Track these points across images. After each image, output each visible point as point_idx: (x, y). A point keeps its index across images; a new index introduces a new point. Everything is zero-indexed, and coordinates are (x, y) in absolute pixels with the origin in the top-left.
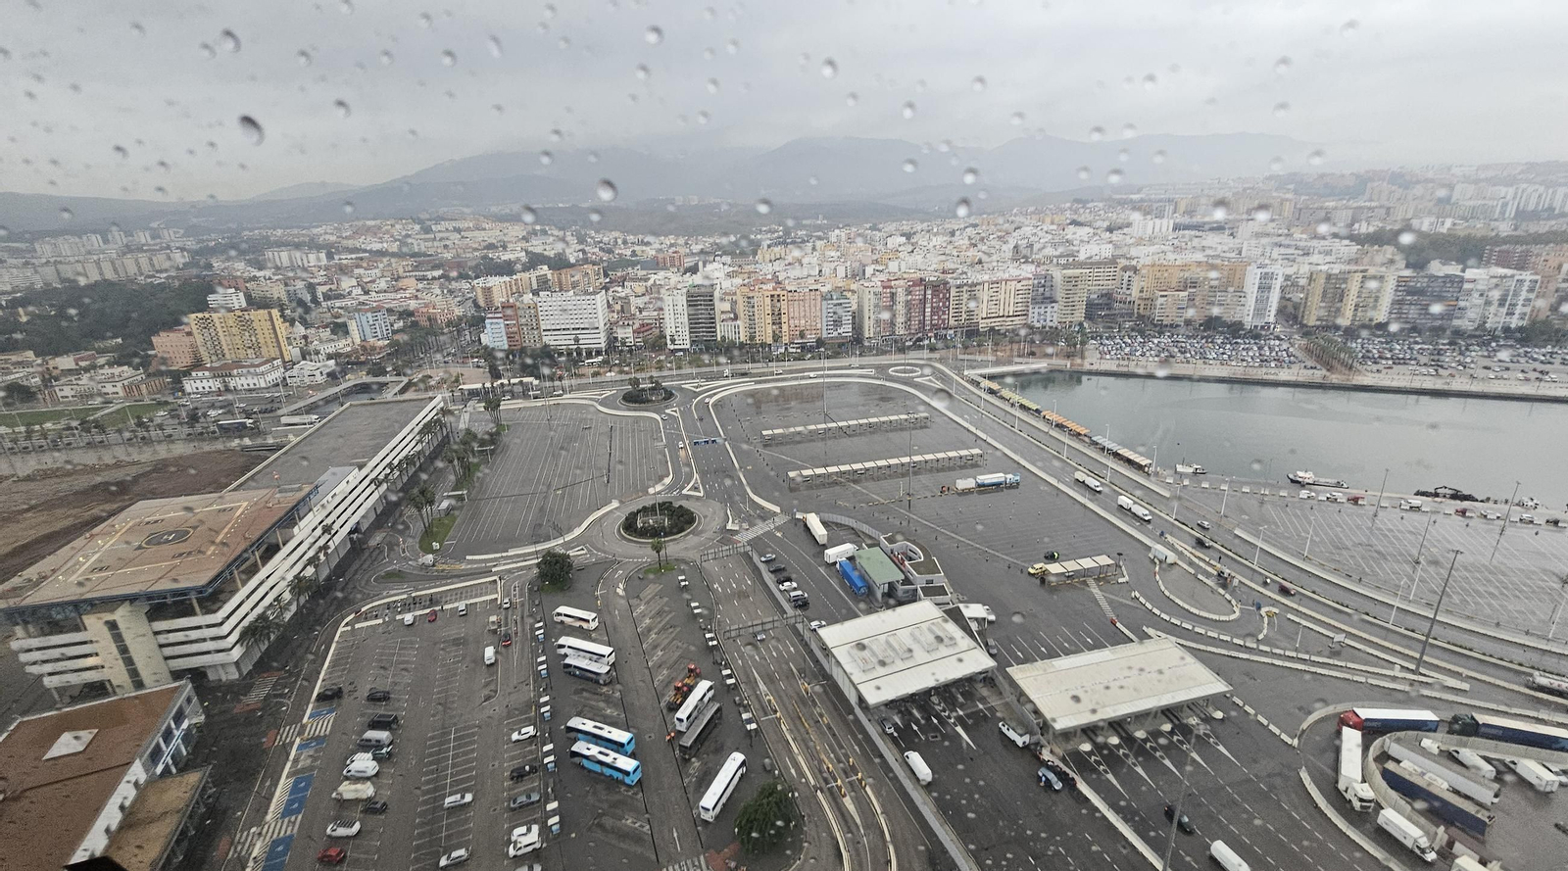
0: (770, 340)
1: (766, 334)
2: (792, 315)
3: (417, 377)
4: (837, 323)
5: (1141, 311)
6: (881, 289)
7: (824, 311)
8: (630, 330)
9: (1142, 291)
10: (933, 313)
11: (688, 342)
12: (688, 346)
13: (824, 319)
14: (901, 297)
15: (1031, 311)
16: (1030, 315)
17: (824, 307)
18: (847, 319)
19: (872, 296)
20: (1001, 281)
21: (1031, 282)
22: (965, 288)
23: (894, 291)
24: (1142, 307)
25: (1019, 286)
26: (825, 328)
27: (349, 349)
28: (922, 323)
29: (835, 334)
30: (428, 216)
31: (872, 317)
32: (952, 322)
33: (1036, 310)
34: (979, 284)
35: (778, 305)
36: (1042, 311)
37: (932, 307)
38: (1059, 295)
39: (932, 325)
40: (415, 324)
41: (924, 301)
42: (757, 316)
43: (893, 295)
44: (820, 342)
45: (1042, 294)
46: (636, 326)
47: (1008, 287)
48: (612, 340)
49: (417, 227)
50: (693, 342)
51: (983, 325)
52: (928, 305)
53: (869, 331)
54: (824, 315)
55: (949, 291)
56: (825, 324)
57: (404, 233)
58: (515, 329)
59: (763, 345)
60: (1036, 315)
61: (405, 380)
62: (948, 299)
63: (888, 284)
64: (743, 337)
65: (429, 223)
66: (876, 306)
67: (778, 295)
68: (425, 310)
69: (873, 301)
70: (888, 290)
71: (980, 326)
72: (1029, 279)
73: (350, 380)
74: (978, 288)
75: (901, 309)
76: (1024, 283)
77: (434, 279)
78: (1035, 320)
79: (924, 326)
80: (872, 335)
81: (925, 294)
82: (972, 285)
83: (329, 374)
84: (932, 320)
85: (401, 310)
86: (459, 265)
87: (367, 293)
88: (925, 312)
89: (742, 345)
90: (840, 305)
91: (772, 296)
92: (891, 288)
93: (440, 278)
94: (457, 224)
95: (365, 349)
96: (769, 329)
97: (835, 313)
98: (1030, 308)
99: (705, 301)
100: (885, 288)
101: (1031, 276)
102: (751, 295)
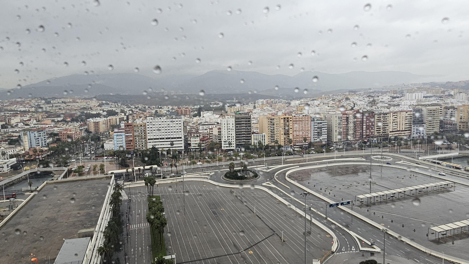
0: (282, 144)
1: (281, 140)
2: (295, 129)
4: (319, 134)
5: (462, 128)
6: (341, 115)
7: (312, 127)
8: (198, 139)
9: (461, 119)
10: (367, 128)
11: (234, 145)
12: (234, 148)
13: (312, 132)
14: (351, 120)
15: (413, 128)
16: (413, 130)
17: (312, 125)
18: (325, 131)
19: (337, 119)
20: (398, 112)
21: (411, 113)
22: (382, 115)
23: (348, 116)
24: (462, 126)
25: (406, 114)
26: (312, 136)
27: (23, 152)
29: (318, 140)
31: (338, 131)
32: (376, 134)
33: (415, 128)
34: (388, 113)
36: (418, 128)
37: (367, 126)
38: (426, 119)
39: (367, 135)
40: (59, 140)
41: (362, 122)
42: (275, 130)
43: (347, 118)
44: (311, 144)
45: (418, 119)
46: (201, 137)
47: (402, 115)
48: (187, 145)
50: (237, 145)
51: (391, 135)
52: (364, 124)
53: (336, 137)
54: (312, 129)
55: (374, 116)
56: (312, 134)
58: (131, 139)
59: (280, 146)
60: (415, 130)
61: (66, 169)
62: (374, 121)
64: (266, 142)
66: (339, 124)
67: (288, 118)
68: (65, 132)
69: (338, 122)
70: (345, 116)
71: (390, 136)
72: (411, 111)
73: (26, 171)
74: (388, 115)
75: (351, 125)
76: (409, 113)
77: (58, 121)
78: (415, 133)
79: (363, 135)
80: (337, 141)
81: (363, 118)
82: (384, 114)
83: (12, 167)
84: (366, 132)
85: (50, 133)
86: (71, 116)
87: (27, 125)
88: (363, 128)
89: (267, 147)
90: (321, 123)
91: (284, 118)
92: (346, 114)
93: (61, 121)
94: (62, 100)
95: (35, 151)
96: (283, 137)
97: (318, 128)
98: (412, 127)
99: (246, 121)
100: (343, 114)
101: (411, 109)
102: (273, 118)
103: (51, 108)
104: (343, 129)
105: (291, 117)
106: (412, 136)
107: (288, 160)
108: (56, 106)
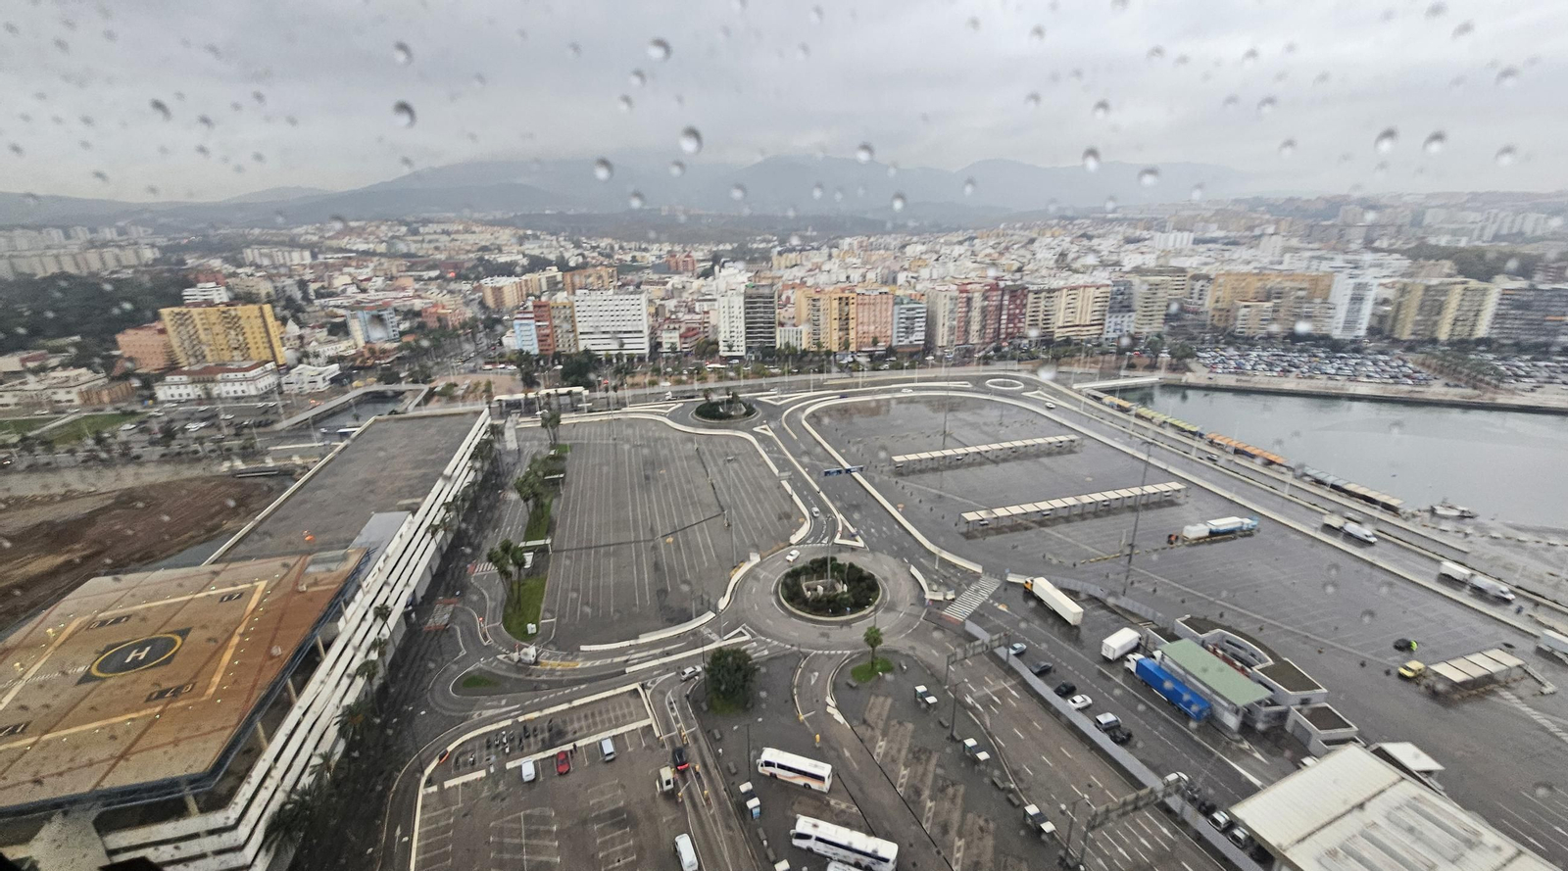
0: (835, 348)
1: (832, 340)
2: (860, 320)
3: (440, 384)
4: (909, 330)
5: (1215, 322)
6: (956, 294)
7: (896, 317)
8: (676, 334)
9: (1217, 301)
10: (1009, 321)
11: (743, 348)
12: (743, 353)
13: (895, 326)
14: (978, 302)
15: (1108, 320)
16: (1107, 325)
17: (896, 312)
18: (920, 325)
19: (947, 301)
20: (1080, 286)
21: (1109, 289)
22: (1043, 294)
23: (970, 295)
24: (1216, 317)
25: (1098, 292)
26: (895, 335)
27: (353, 352)
28: (997, 331)
29: (906, 342)
30: (413, 219)
31: (947, 324)
32: (1027, 331)
33: (1113, 320)
34: (1059, 290)
35: (846, 309)
36: (1119, 320)
37: (1009, 315)
38: (1137, 303)
39: (1008, 334)
40: (422, 326)
41: (1000, 308)
42: (821, 322)
43: (969, 300)
44: (891, 351)
45: (1120, 302)
46: (683, 330)
47: (1087, 295)
48: (656, 346)
49: (404, 229)
50: (749, 349)
51: (1059, 335)
52: (1004, 312)
53: (942, 337)
54: (896, 321)
55: (1026, 296)
56: (895, 331)
57: (390, 234)
58: (547, 331)
59: (829, 353)
60: (1112, 325)
61: (425, 388)
62: (1025, 306)
63: (963, 288)
64: (805, 343)
65: (415, 225)
66: (952, 311)
67: (847, 298)
68: (433, 310)
69: (949, 306)
70: (965, 295)
71: (1056, 335)
72: (1108, 286)
73: (359, 388)
74: (1056, 294)
75: (976, 315)
76: (1102, 290)
77: (430, 279)
78: (1111, 330)
79: (999, 334)
80: (945, 344)
81: (1002, 300)
82: (1050, 291)
83: (333, 380)
84: (1007, 328)
85: (405, 309)
86: (456, 266)
87: (364, 291)
88: (1000, 320)
89: (805, 352)
90: (913, 309)
91: (840, 299)
92: (967, 291)
93: (437, 278)
94: (445, 227)
95: (372, 351)
96: (836, 335)
97: (907, 319)
98: (1107, 317)
99: (765, 303)
100: (961, 292)
101: (1109, 282)
102: (817, 297)
103: (419, 245)
104: (959, 322)
105: (854, 295)
106: (1104, 337)
108: (430, 242)
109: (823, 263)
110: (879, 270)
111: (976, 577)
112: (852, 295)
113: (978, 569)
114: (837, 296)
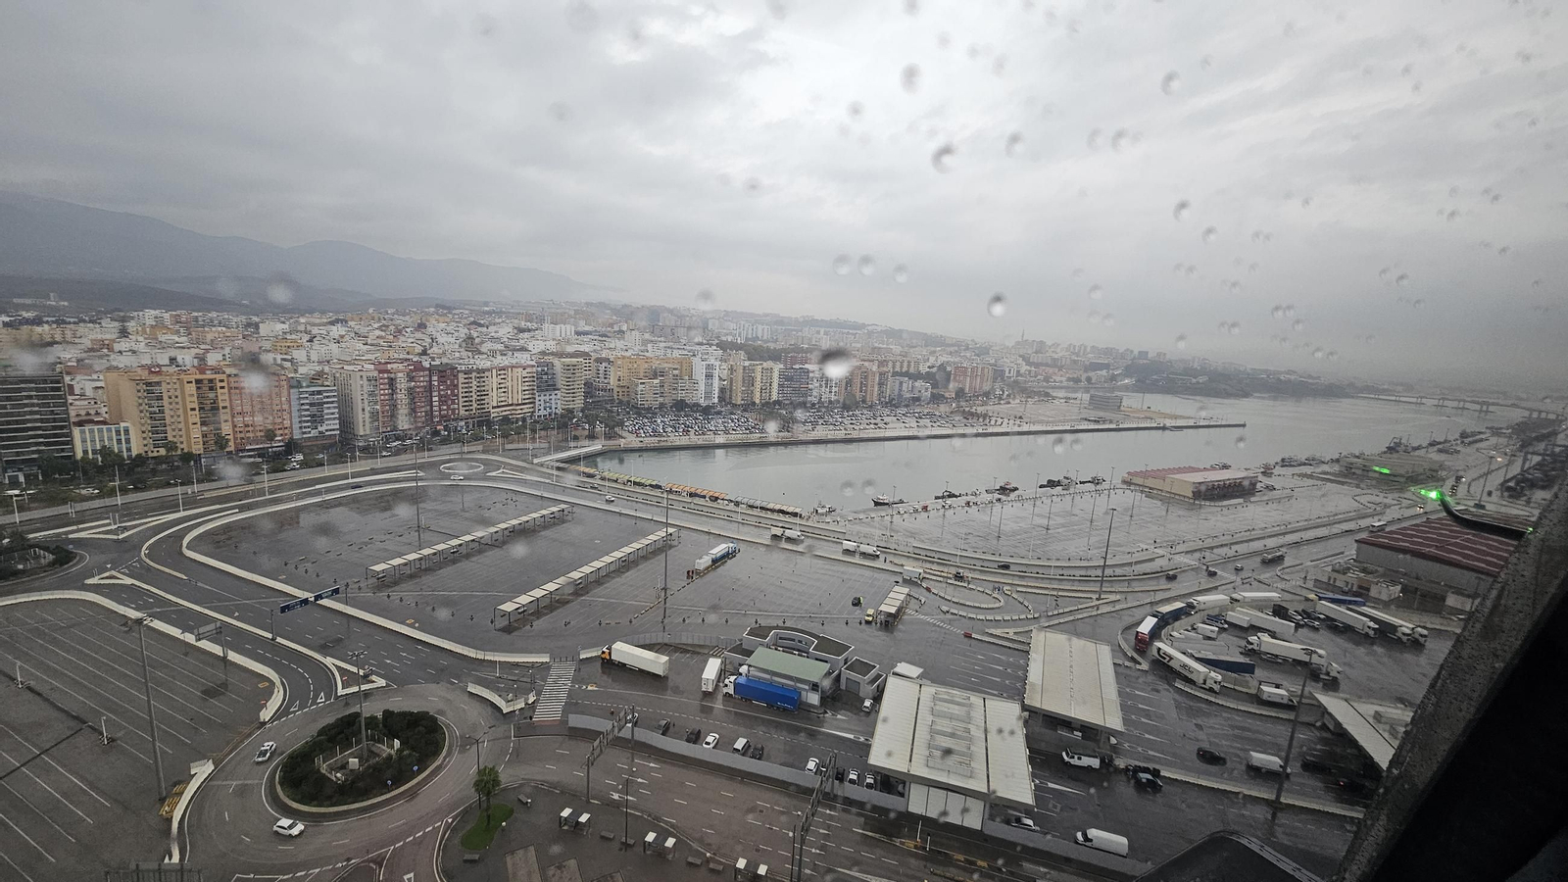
0: (197, 449)
1: (192, 438)
2: (237, 409)
4: (316, 419)
5: (620, 397)
6: (376, 374)
7: (294, 403)
9: (619, 380)
10: (441, 403)
13: (295, 414)
14: (402, 384)
15: (537, 398)
16: (537, 403)
17: (294, 397)
18: (331, 412)
19: (365, 382)
20: (508, 367)
21: (534, 370)
22: (474, 374)
23: (392, 376)
24: (621, 393)
25: (525, 373)
26: (296, 426)
28: (430, 414)
29: (314, 433)
31: (367, 409)
32: (462, 412)
33: (542, 398)
34: (488, 370)
35: (212, 395)
36: (547, 398)
37: (440, 396)
38: (561, 382)
39: (442, 416)
41: (430, 388)
42: (167, 414)
43: (392, 382)
44: (291, 447)
45: (544, 381)
47: (515, 375)
51: (494, 413)
52: (435, 394)
53: (363, 427)
54: (295, 408)
55: (456, 376)
56: (296, 420)
59: (187, 457)
60: (542, 402)
62: (456, 386)
63: (382, 367)
66: (372, 394)
67: (211, 381)
69: (366, 389)
70: (386, 375)
71: (493, 415)
72: (533, 366)
74: (487, 374)
75: (402, 397)
76: (529, 370)
78: (542, 408)
79: (432, 417)
80: (368, 432)
81: (431, 381)
82: (479, 371)
84: (440, 410)
88: (432, 402)
89: (140, 460)
90: (319, 393)
91: (198, 381)
92: (388, 372)
96: (196, 433)
97: (311, 405)
98: (537, 396)
99: (37, 390)
100: (380, 372)
101: (533, 363)
102: (156, 379)
104: (383, 406)
105: (224, 377)
106: (536, 414)
107: (207, 495)
109: (114, 341)
110: (227, 350)
111: (544, 667)
112: (218, 377)
113: (545, 659)
114: (192, 378)
